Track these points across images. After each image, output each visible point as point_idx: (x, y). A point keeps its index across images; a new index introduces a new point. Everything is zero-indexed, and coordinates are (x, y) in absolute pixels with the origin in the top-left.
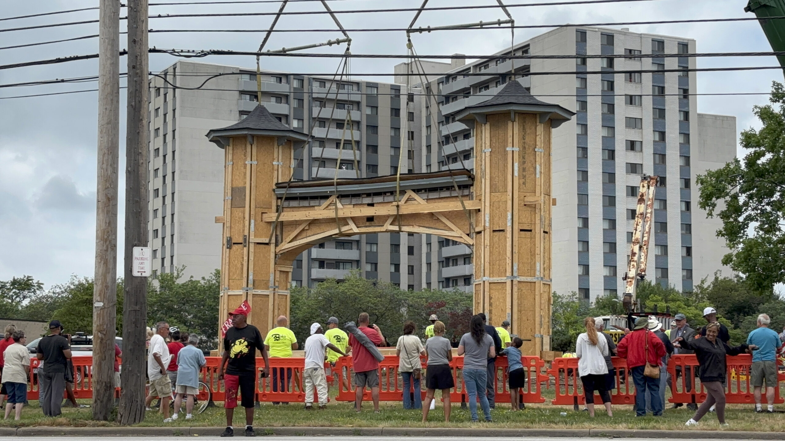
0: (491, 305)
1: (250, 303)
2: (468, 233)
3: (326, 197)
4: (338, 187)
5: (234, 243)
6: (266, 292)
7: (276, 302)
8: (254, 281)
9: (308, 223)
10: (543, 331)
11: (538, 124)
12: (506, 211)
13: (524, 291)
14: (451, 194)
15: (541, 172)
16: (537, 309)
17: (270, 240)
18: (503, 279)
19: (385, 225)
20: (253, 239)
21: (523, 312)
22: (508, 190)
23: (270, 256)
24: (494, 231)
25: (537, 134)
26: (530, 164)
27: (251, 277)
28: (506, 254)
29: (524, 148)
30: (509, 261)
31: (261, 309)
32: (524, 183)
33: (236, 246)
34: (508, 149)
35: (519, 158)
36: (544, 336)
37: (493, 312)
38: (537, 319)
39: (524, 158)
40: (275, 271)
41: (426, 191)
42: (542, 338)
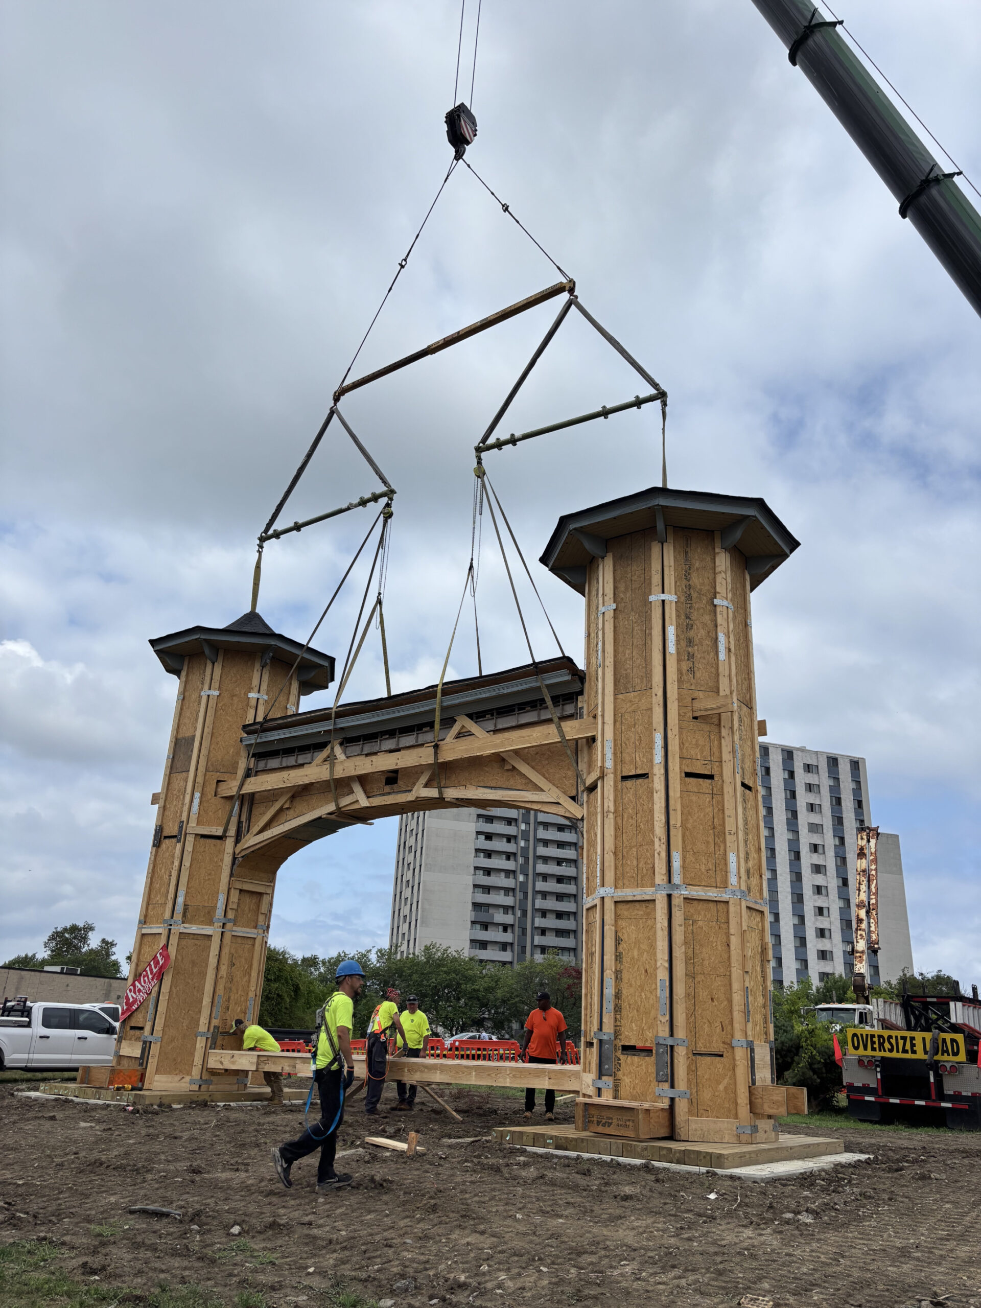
0: (618, 957)
1: (172, 950)
2: (573, 793)
3: (321, 746)
4: (338, 720)
5: (166, 837)
6: (207, 930)
7: (226, 950)
8: (186, 908)
9: (290, 795)
10: (753, 1029)
11: (717, 550)
12: (650, 730)
13: (700, 923)
14: (539, 716)
15: (729, 650)
16: (736, 972)
17: (225, 831)
18: (646, 893)
19: (414, 790)
20: (193, 827)
21: (699, 978)
22: (654, 684)
23: (222, 860)
24: (625, 778)
25: (718, 570)
26: (702, 633)
27: (180, 900)
28: (652, 830)
29: (689, 597)
30: (660, 847)
31: (193, 963)
32: (691, 670)
33: (167, 841)
34: (652, 598)
35: (678, 616)
36: (756, 1043)
37: (625, 976)
38: (737, 998)
39: (688, 617)
40: (229, 889)
41: (492, 715)
42: (752, 1051)
